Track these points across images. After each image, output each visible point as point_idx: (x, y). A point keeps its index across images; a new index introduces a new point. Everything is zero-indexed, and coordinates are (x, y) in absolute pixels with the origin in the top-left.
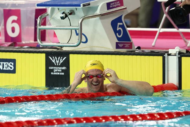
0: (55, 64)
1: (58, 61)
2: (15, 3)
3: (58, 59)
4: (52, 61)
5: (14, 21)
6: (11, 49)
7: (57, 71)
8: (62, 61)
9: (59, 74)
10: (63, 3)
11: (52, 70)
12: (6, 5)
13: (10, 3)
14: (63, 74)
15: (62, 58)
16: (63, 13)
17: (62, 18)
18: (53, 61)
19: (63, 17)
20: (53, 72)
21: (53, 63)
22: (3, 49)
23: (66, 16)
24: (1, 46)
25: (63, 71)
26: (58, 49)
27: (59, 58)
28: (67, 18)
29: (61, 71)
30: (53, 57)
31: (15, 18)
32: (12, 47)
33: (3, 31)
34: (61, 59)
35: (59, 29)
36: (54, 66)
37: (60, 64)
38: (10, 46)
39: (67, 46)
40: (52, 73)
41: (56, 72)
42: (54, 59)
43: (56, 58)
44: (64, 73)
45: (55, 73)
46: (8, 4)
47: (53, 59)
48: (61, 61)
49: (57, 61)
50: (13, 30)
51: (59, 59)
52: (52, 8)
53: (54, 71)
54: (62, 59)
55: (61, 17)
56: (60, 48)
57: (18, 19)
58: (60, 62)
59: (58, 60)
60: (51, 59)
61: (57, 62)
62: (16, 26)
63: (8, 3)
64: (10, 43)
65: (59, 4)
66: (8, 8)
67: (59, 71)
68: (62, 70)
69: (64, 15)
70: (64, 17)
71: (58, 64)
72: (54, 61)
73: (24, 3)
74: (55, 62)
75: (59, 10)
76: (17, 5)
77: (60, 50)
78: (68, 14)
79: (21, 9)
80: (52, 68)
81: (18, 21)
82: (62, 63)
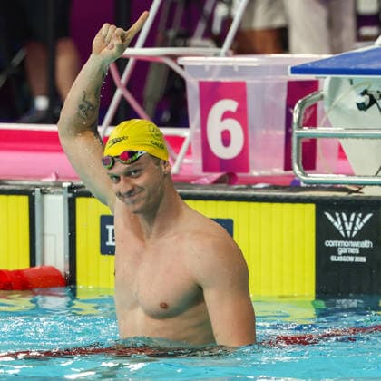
0: (342, 233)
1: (351, 224)
2: (230, 64)
3: (348, 217)
4: (332, 224)
5: (227, 115)
6: (219, 192)
7: (345, 252)
8: (362, 225)
9: (351, 259)
10: (362, 66)
11: (334, 251)
12: (207, 69)
13: (217, 64)
14: (363, 259)
15: (360, 215)
16: (365, 93)
17: (362, 107)
18: (335, 224)
19: (363, 103)
20: (337, 255)
21: (338, 231)
22: (198, 191)
23: (373, 101)
24: (193, 183)
25: (363, 252)
26: (351, 192)
27: (353, 216)
28: (375, 105)
29: (358, 252)
30: (337, 215)
31: (230, 105)
32: (224, 185)
33: (199, 141)
34: (358, 220)
35: (352, 136)
36: (340, 238)
37: (355, 233)
38: (217, 182)
39: (375, 185)
40: (333, 258)
41: (343, 255)
42: (339, 219)
43: (344, 215)
44: (367, 259)
45: (341, 259)
46: (212, 68)
47: (336, 220)
48: (359, 226)
49: (346, 224)
50: (226, 139)
51: (352, 219)
52: (333, 79)
53: (340, 253)
54: (362, 219)
55: (358, 105)
56: (356, 189)
57: (238, 109)
58: (355, 228)
59: (349, 221)
60: (332, 219)
61: (348, 227)
62: (234, 127)
63: (211, 64)
64: (216, 175)
65: (353, 67)
66: (211, 79)
67: (352, 251)
68: (361, 249)
69: (365, 99)
70: (367, 103)
71: (349, 233)
72: (338, 225)
73: (255, 65)
74: (341, 228)
75: (352, 83)
76: (236, 69)
77: (354, 194)
78: (376, 96)
79: (249, 81)
80: (333, 245)
81: (240, 115)
82: (360, 232)
